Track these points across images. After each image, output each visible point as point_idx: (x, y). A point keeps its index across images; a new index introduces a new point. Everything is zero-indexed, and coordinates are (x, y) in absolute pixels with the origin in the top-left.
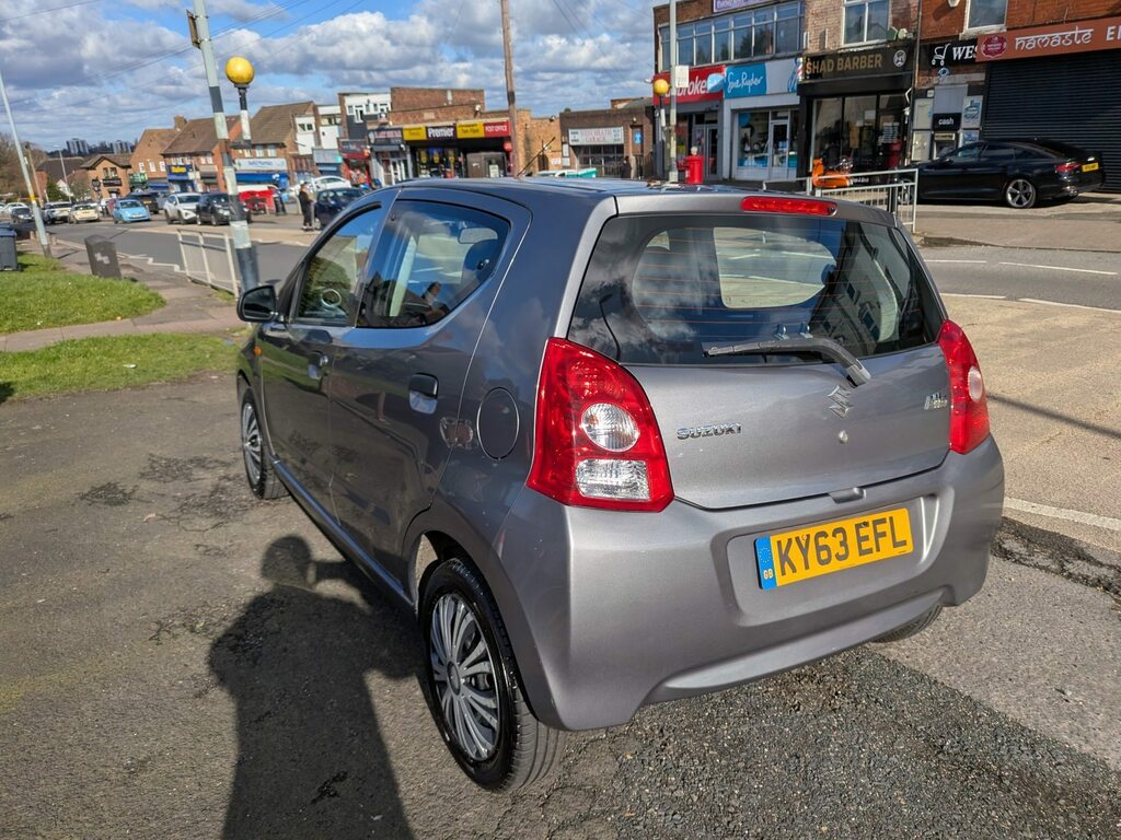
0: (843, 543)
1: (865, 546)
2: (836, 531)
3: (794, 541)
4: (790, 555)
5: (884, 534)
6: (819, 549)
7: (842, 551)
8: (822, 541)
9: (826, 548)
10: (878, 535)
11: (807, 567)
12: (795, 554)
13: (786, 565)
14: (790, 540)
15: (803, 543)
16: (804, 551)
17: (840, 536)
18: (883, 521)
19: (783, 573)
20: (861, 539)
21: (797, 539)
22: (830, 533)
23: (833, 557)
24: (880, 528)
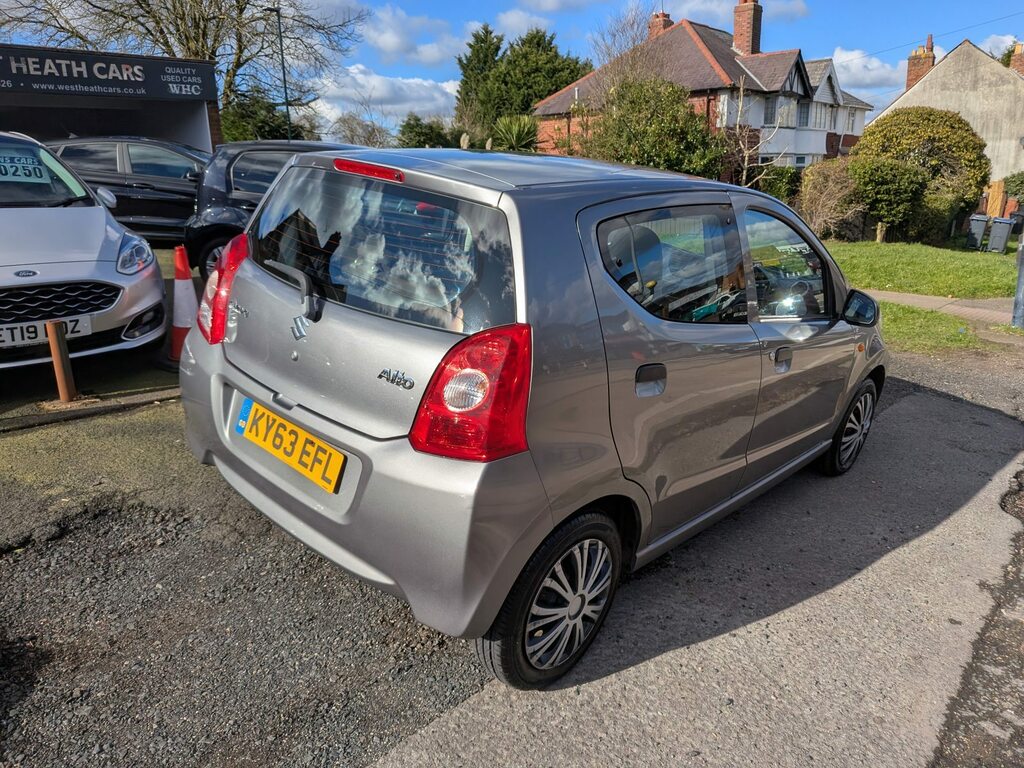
0: (293, 444)
1: (305, 457)
2: (292, 432)
3: (266, 416)
4: (260, 423)
5: (320, 462)
6: (277, 435)
7: (289, 449)
8: (281, 431)
9: (281, 437)
10: (317, 460)
11: (265, 440)
12: (262, 424)
13: (254, 427)
14: (263, 414)
15: (271, 422)
16: (269, 428)
17: (293, 437)
18: (325, 452)
19: (250, 431)
20: (305, 452)
21: (268, 416)
22: (288, 430)
23: (282, 448)
24: (321, 455)
